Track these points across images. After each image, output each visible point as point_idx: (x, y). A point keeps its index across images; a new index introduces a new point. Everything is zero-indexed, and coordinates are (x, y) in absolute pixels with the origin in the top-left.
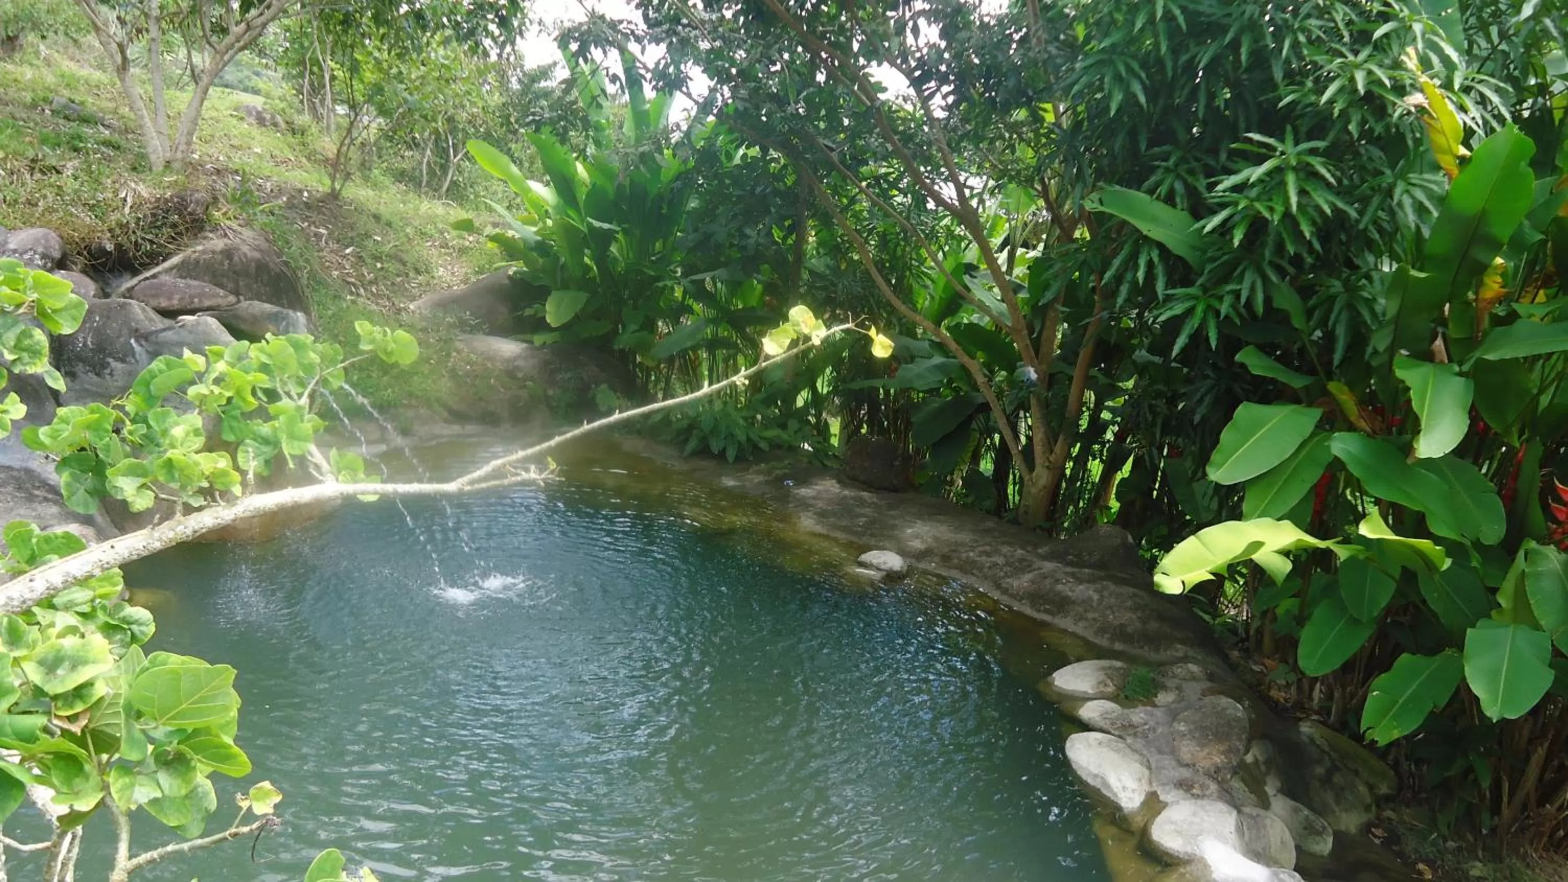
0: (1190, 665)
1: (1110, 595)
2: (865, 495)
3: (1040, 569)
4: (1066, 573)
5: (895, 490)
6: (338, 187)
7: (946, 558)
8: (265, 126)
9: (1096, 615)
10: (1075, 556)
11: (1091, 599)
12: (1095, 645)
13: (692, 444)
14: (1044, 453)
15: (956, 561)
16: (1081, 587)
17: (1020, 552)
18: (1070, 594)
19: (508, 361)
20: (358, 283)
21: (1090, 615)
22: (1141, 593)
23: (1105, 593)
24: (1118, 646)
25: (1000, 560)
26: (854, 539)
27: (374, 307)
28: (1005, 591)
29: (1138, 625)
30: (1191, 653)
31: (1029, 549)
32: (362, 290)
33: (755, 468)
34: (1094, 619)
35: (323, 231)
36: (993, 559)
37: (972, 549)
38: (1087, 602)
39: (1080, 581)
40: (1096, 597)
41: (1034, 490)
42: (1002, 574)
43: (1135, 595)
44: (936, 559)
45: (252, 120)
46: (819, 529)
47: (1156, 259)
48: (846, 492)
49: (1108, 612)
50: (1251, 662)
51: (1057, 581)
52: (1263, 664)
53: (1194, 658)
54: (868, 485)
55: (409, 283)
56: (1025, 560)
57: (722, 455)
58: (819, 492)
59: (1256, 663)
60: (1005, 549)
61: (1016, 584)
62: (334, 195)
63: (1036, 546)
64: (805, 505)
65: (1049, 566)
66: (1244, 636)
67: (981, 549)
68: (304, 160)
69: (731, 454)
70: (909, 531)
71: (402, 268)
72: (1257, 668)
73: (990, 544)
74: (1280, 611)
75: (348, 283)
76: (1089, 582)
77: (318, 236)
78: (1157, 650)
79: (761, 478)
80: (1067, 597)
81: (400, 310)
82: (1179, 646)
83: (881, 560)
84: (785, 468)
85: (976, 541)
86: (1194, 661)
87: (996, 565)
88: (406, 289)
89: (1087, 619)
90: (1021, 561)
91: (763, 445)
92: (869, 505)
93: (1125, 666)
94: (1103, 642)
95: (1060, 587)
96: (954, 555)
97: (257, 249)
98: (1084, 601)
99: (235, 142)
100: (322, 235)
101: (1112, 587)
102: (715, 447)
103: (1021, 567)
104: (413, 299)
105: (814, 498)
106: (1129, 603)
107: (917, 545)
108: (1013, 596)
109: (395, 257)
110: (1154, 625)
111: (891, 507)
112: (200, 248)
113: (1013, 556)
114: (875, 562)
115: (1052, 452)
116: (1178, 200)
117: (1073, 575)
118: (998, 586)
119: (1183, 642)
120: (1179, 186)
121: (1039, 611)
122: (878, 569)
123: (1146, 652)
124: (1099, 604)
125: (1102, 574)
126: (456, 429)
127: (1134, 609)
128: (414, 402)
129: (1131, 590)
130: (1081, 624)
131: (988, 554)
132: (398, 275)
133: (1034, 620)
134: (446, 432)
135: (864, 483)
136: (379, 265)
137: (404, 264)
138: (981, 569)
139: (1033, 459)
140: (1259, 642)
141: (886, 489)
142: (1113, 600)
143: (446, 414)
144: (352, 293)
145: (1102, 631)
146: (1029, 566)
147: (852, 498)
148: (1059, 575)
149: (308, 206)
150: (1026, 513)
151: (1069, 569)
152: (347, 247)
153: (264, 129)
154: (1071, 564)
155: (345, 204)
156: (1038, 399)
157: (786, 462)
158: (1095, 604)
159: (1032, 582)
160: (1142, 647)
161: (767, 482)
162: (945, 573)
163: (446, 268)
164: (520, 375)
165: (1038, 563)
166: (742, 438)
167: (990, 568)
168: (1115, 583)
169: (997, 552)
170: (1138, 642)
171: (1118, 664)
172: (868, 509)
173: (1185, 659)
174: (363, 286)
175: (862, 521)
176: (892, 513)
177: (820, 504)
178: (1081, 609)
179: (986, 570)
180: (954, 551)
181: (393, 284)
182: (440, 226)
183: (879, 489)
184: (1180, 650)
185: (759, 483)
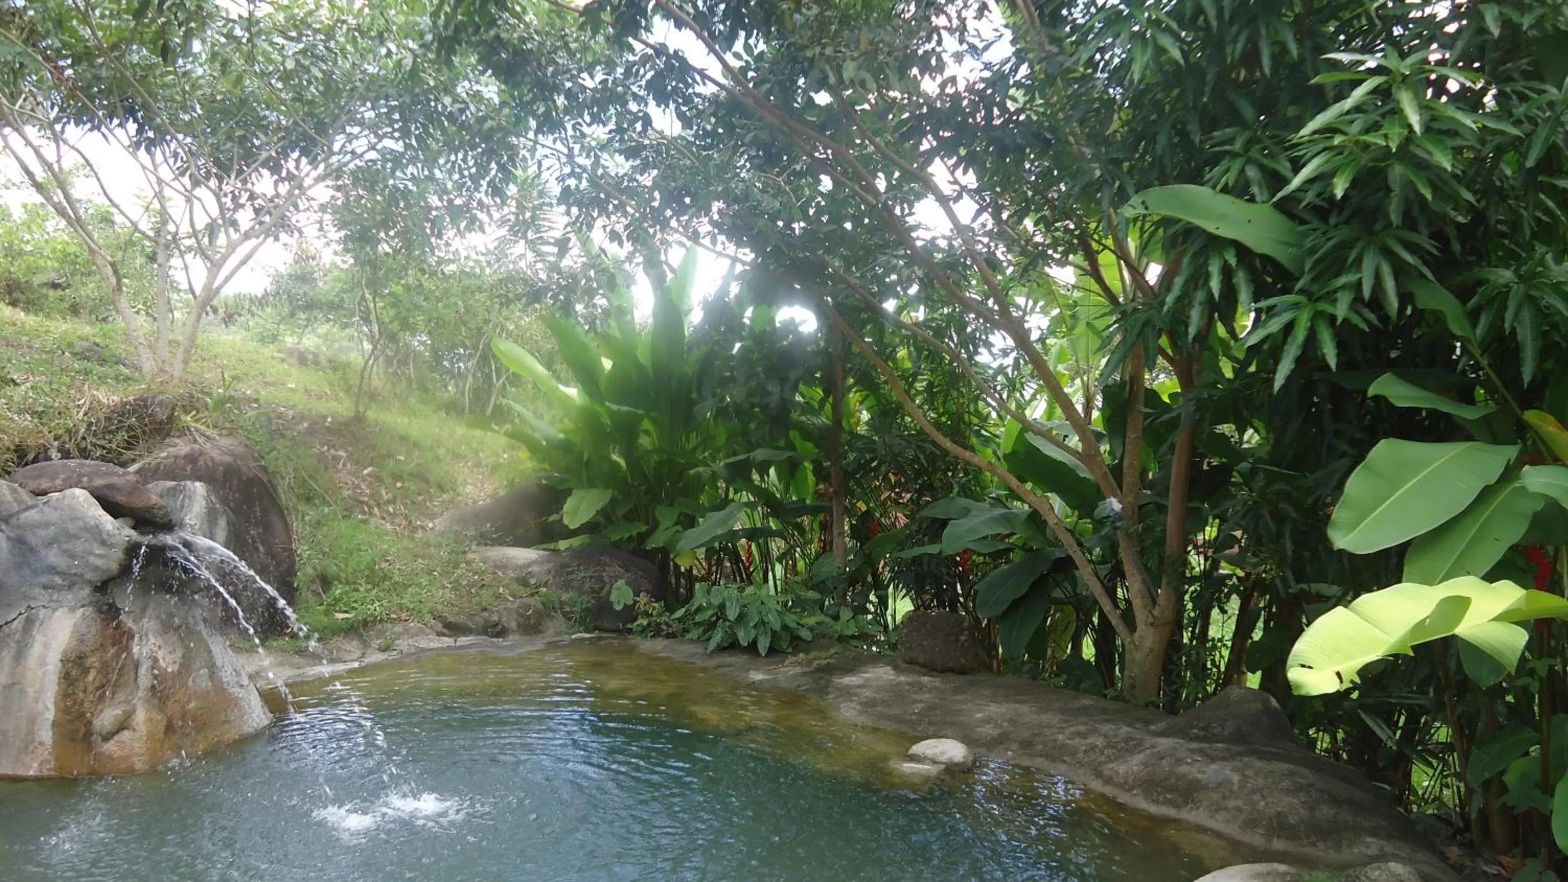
0: (1392, 865)
1: (1257, 774)
2: (926, 679)
3: (1153, 747)
4: (1192, 751)
5: (962, 672)
6: (361, 409)
7: (1026, 745)
8: (306, 365)
9: (1240, 803)
10: (1202, 729)
11: (1230, 782)
12: (1245, 845)
13: (718, 637)
14: (1145, 606)
15: (1040, 747)
16: (1214, 767)
17: (1125, 730)
18: (1199, 776)
19: (521, 567)
20: (372, 502)
21: (1231, 804)
22: (1301, 769)
23: (1249, 772)
24: (1278, 845)
25: (1099, 741)
26: (904, 728)
27: (388, 526)
28: (1108, 781)
29: (1304, 813)
30: (1389, 849)
31: (1138, 726)
32: (376, 509)
33: (792, 659)
34: (1239, 809)
35: (342, 453)
36: (1089, 741)
37: (1061, 730)
38: (1222, 786)
39: (1213, 760)
40: (1236, 778)
41: (1138, 656)
42: (1103, 759)
43: (1292, 773)
44: (1014, 747)
45: (294, 361)
46: (861, 720)
47: (1233, 261)
48: (902, 678)
49: (1256, 797)
50: (1479, 860)
51: (1180, 761)
52: (1500, 864)
53: (1393, 855)
54: (931, 668)
55: (431, 501)
56: (1131, 739)
57: (752, 648)
58: (868, 679)
59: (1487, 862)
60: (1106, 728)
61: (1122, 769)
62: (359, 419)
63: (1147, 723)
64: (847, 693)
65: (1165, 743)
66: (1461, 824)
67: (1073, 729)
68: (341, 394)
69: (763, 644)
70: (979, 715)
71: (423, 485)
72: (1492, 870)
73: (1085, 723)
74: (1510, 778)
75: (362, 502)
76: (1223, 759)
77: (336, 459)
78: (1338, 847)
79: (798, 670)
80: (1198, 781)
81: (416, 528)
82: (1370, 840)
83: (937, 751)
84: (830, 657)
85: (1066, 722)
86: (1396, 858)
87: (1093, 748)
88: (428, 508)
89: (1226, 809)
90: (1127, 740)
91: (805, 634)
92: (930, 690)
93: (1292, 870)
94: (1256, 839)
95: (1183, 769)
96: (1038, 739)
97: (232, 454)
98: (1219, 785)
99: (268, 379)
100: (340, 458)
101: (1258, 764)
102: (743, 638)
103: (1129, 748)
104: (432, 517)
105: (860, 687)
106: (1285, 784)
107: (988, 731)
108: (1118, 786)
109: (420, 476)
110: (1326, 812)
111: (956, 691)
112: (163, 455)
113: (1116, 735)
114: (929, 752)
115: (1154, 602)
116: (1255, 189)
117: (1201, 752)
118: (1099, 775)
119: (1374, 833)
120: (1252, 173)
121: (1156, 802)
122: (935, 762)
123: (1322, 851)
124: (1242, 786)
125: (1240, 749)
126: (447, 641)
127: (1294, 791)
128: (404, 616)
129: (1285, 766)
130: (1220, 816)
131: (1083, 736)
132: (420, 494)
133: (1151, 818)
134: (432, 645)
135: (924, 666)
136: (399, 485)
137: (427, 481)
138: (1073, 754)
139: (1134, 617)
140: (1486, 832)
141: (951, 670)
142: (1261, 781)
143: (439, 627)
144: (364, 513)
145: (1251, 824)
146: (1139, 745)
147: (909, 684)
148: (1181, 753)
149: (329, 430)
150: (1133, 687)
151: (1194, 745)
152: (365, 468)
153: (304, 368)
154: (1196, 739)
155: (369, 426)
156: (1127, 534)
157: (832, 651)
158: (1235, 788)
159: (1145, 765)
160: (1314, 844)
161: (804, 674)
162: (1026, 763)
163: (476, 486)
164: (533, 581)
165: (1149, 740)
166: (777, 626)
167: (1085, 752)
168: (1260, 758)
169: (1094, 731)
170: (1308, 837)
171: (1282, 868)
172: (927, 696)
173: (1382, 857)
174: (378, 505)
175: (917, 708)
176: (959, 697)
177: (867, 693)
178: (1216, 796)
179: (1081, 755)
180: (1039, 735)
181: (413, 503)
182: (475, 446)
183: (942, 672)
184: (1373, 845)
185: (796, 675)
